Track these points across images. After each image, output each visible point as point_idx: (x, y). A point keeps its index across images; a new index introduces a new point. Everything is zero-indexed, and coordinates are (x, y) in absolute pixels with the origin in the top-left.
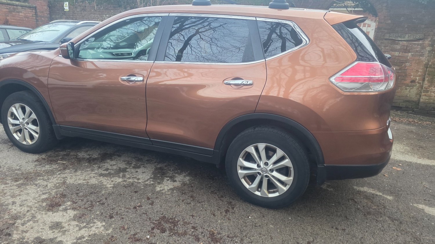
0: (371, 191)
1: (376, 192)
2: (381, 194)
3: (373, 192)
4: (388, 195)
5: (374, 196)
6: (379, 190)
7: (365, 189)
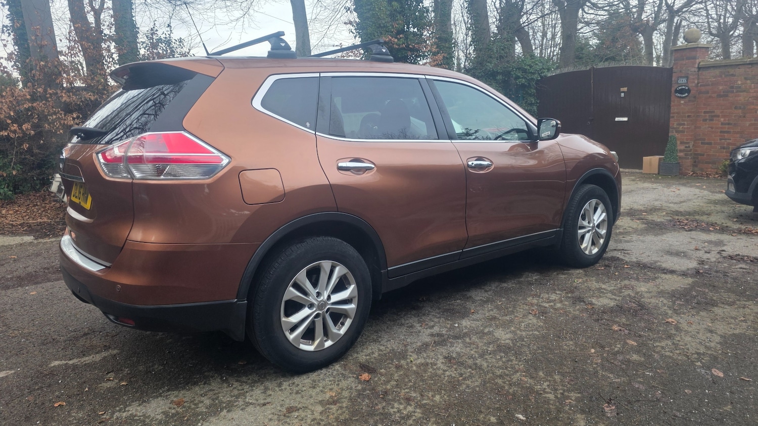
0: (87, 359)
1: (80, 361)
2: (71, 362)
3: (83, 360)
4: (58, 365)
5: (84, 354)
6: (75, 367)
7: (98, 358)
